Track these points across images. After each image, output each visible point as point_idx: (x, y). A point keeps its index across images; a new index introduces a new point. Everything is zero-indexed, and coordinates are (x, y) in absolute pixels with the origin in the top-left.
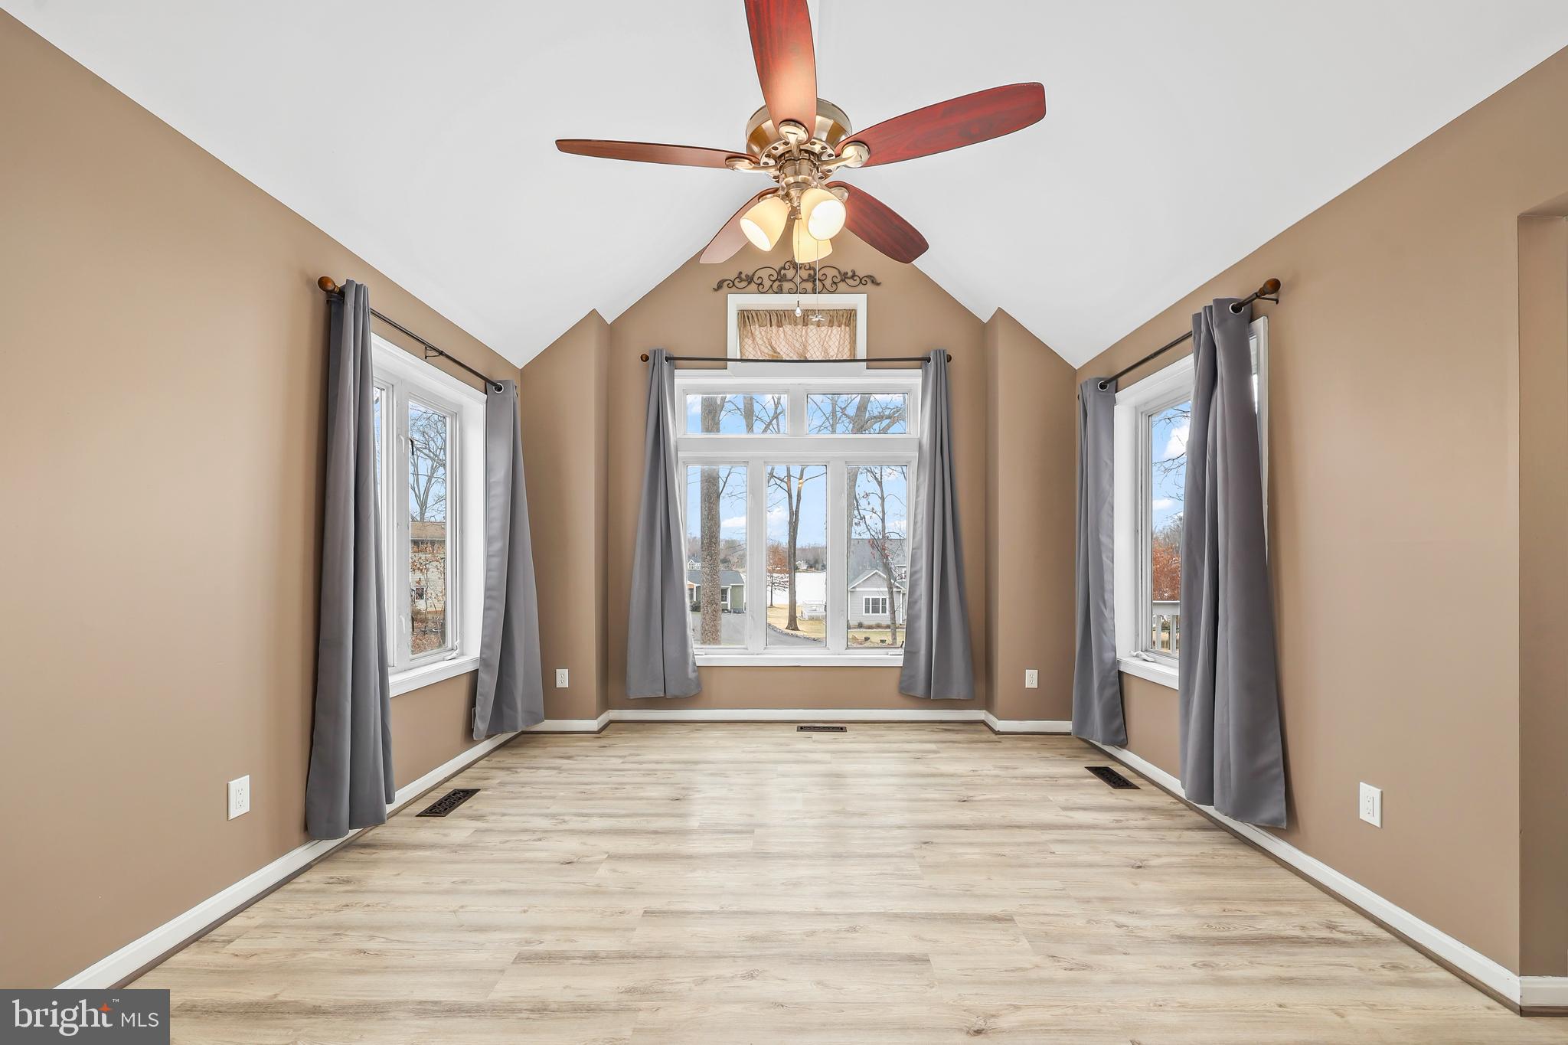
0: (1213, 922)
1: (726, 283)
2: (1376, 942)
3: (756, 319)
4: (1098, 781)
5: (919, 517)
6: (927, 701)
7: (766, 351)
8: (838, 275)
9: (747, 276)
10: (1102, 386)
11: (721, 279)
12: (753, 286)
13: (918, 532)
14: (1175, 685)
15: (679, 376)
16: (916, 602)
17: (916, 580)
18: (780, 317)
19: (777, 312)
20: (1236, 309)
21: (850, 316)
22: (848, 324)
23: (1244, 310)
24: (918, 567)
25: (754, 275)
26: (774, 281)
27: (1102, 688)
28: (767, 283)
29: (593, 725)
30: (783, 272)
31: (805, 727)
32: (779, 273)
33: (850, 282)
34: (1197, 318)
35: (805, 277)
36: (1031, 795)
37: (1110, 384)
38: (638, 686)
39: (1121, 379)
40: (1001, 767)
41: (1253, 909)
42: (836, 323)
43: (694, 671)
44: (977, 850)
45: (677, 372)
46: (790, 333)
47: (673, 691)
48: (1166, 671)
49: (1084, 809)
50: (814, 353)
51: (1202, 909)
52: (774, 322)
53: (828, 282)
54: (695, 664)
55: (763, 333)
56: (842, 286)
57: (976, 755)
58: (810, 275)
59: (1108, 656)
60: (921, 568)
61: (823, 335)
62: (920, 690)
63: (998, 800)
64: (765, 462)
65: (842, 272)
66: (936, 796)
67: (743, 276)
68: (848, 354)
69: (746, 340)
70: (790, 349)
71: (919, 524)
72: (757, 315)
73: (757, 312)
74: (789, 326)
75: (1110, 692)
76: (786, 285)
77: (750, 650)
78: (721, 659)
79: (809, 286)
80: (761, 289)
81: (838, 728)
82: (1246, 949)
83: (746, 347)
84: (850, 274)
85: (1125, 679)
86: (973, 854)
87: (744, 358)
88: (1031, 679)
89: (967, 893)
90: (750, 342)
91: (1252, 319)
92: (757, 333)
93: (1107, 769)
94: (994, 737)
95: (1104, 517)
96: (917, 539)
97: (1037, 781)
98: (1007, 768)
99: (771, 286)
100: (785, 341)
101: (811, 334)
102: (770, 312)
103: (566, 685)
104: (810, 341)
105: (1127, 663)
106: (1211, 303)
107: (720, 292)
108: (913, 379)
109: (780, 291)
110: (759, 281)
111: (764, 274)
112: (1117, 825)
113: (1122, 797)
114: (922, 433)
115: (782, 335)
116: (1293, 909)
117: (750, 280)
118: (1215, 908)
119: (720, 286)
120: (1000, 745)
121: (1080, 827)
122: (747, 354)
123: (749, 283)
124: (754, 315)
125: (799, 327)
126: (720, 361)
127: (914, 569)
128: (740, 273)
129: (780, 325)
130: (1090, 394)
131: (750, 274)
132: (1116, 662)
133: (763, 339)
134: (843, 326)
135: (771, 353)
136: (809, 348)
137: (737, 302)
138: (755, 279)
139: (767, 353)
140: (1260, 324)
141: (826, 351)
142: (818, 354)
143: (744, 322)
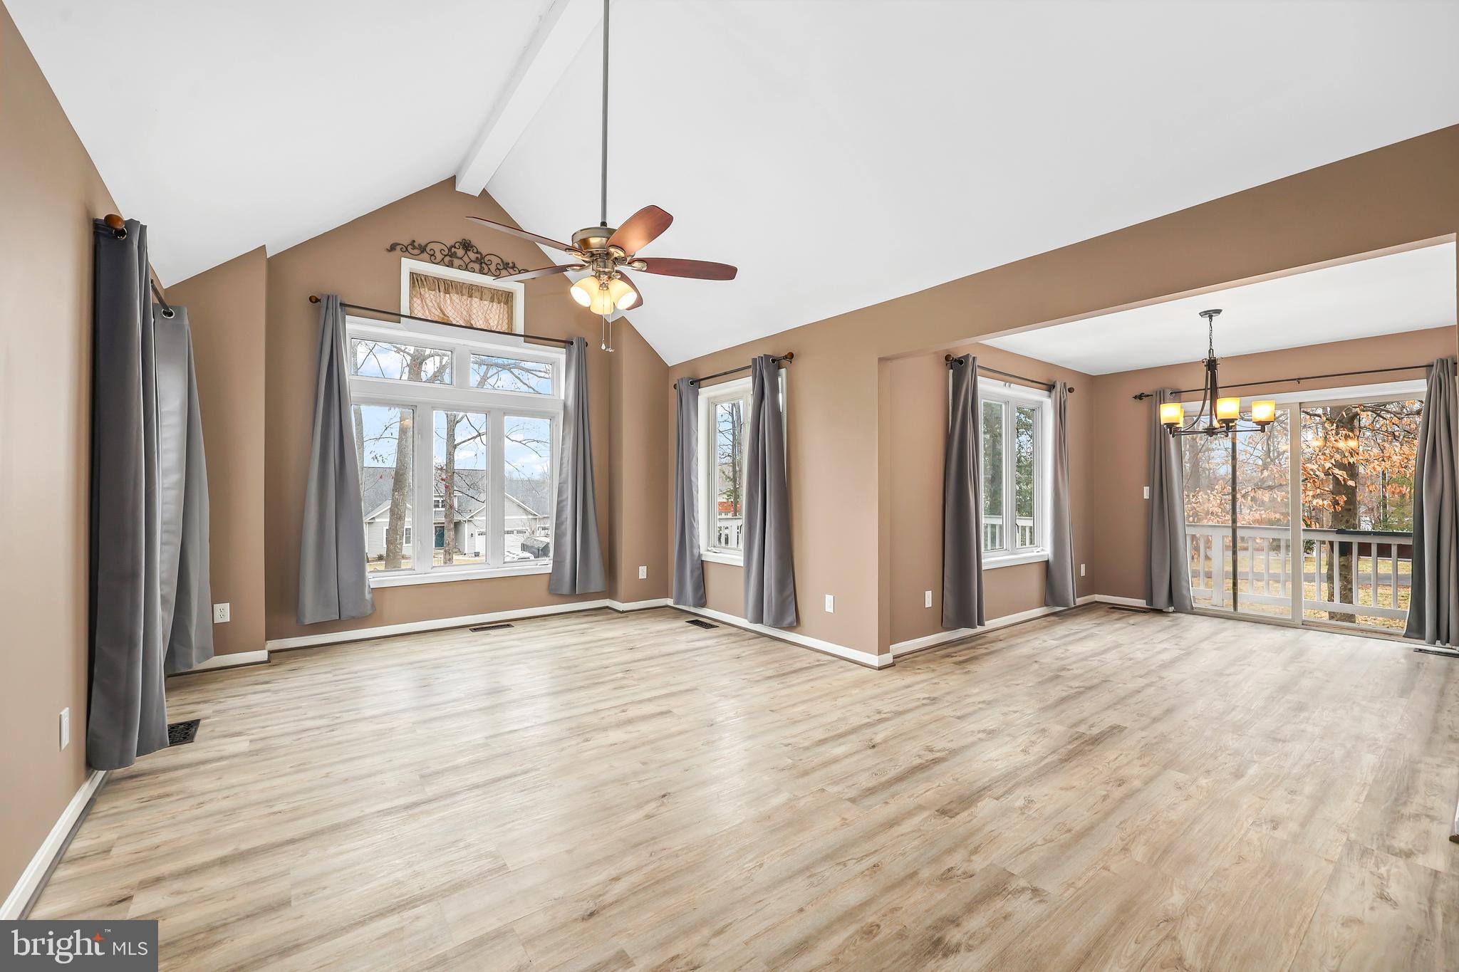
0: (778, 669)
1: (399, 247)
2: (834, 662)
3: (425, 283)
4: (695, 627)
5: (565, 460)
6: (573, 595)
7: (437, 313)
8: (500, 262)
9: (419, 245)
10: (692, 383)
11: (394, 242)
12: (425, 255)
13: (565, 470)
14: (741, 564)
15: (352, 322)
16: (562, 523)
17: (563, 507)
18: (448, 286)
19: (444, 281)
20: (773, 361)
21: (507, 298)
22: (506, 303)
23: (775, 363)
24: (564, 497)
25: (426, 245)
26: (446, 256)
27: (692, 572)
28: (439, 256)
29: (262, 655)
30: (453, 250)
31: (477, 628)
32: (450, 250)
33: (511, 271)
34: (754, 360)
35: (473, 258)
36: (666, 639)
37: (696, 383)
38: (311, 612)
39: (701, 382)
40: (639, 629)
41: (790, 662)
42: (496, 300)
43: (369, 593)
44: (658, 668)
45: (348, 317)
46: (457, 301)
47: (348, 611)
48: (735, 556)
49: (698, 640)
50: (479, 323)
51: (772, 666)
52: (442, 288)
53: (493, 268)
54: (369, 586)
55: (432, 296)
56: (504, 272)
57: (617, 626)
58: (477, 258)
59: (696, 551)
60: (567, 498)
61: (485, 308)
62: (566, 588)
63: (650, 645)
64: (432, 407)
65: (505, 261)
66: (612, 649)
67: (416, 244)
68: (506, 327)
69: (415, 299)
70: (456, 314)
71: (565, 465)
72: (425, 279)
73: (426, 277)
74: (456, 295)
75: (697, 573)
76: (457, 262)
77: (418, 570)
78: (394, 580)
79: (477, 266)
80: (432, 259)
81: (506, 624)
82: (793, 675)
83: (415, 305)
84: (511, 265)
85: (705, 564)
86: (658, 670)
87: (414, 316)
88: (643, 572)
89: (667, 685)
90: (419, 301)
91: (779, 368)
92: (427, 296)
93: (697, 620)
94: (620, 615)
95: (694, 466)
96: (563, 476)
97: (665, 632)
98: (643, 629)
99: (443, 259)
100: (454, 306)
101: (475, 305)
102: (438, 279)
103: (228, 619)
104: (474, 311)
105: (706, 555)
106: (762, 356)
107: (393, 253)
108: (560, 355)
109: (451, 265)
110: (432, 252)
111: (437, 247)
112: (717, 644)
113: (710, 632)
114: (566, 396)
115: (448, 301)
116: (804, 658)
117: (423, 249)
118: (776, 665)
119: (393, 248)
120: (628, 619)
121: (702, 648)
122: (416, 312)
123: (422, 252)
124: (423, 279)
125: (465, 297)
126: (395, 316)
127: (560, 499)
128: (414, 241)
129: (447, 292)
130: (684, 387)
131: (423, 244)
132: (700, 555)
133: (431, 302)
134: (502, 304)
135: (441, 315)
136: (474, 317)
137: (409, 265)
138: (428, 249)
139: (436, 314)
140: (783, 371)
141: (487, 321)
142: (481, 322)
143: (414, 283)
